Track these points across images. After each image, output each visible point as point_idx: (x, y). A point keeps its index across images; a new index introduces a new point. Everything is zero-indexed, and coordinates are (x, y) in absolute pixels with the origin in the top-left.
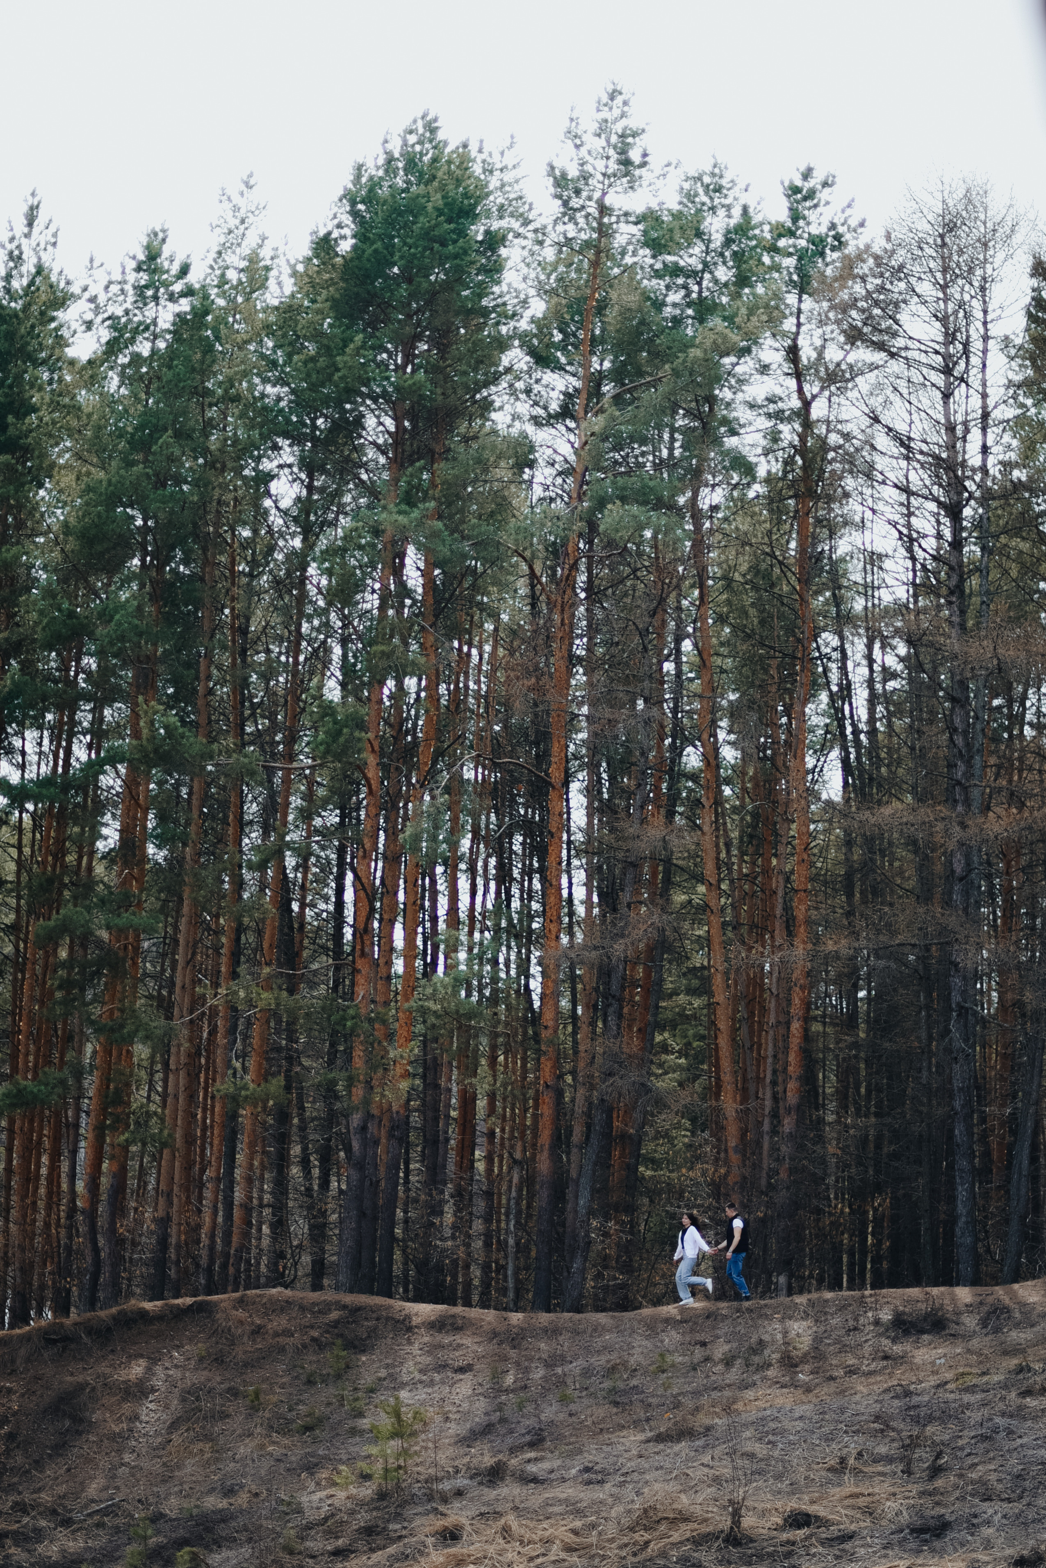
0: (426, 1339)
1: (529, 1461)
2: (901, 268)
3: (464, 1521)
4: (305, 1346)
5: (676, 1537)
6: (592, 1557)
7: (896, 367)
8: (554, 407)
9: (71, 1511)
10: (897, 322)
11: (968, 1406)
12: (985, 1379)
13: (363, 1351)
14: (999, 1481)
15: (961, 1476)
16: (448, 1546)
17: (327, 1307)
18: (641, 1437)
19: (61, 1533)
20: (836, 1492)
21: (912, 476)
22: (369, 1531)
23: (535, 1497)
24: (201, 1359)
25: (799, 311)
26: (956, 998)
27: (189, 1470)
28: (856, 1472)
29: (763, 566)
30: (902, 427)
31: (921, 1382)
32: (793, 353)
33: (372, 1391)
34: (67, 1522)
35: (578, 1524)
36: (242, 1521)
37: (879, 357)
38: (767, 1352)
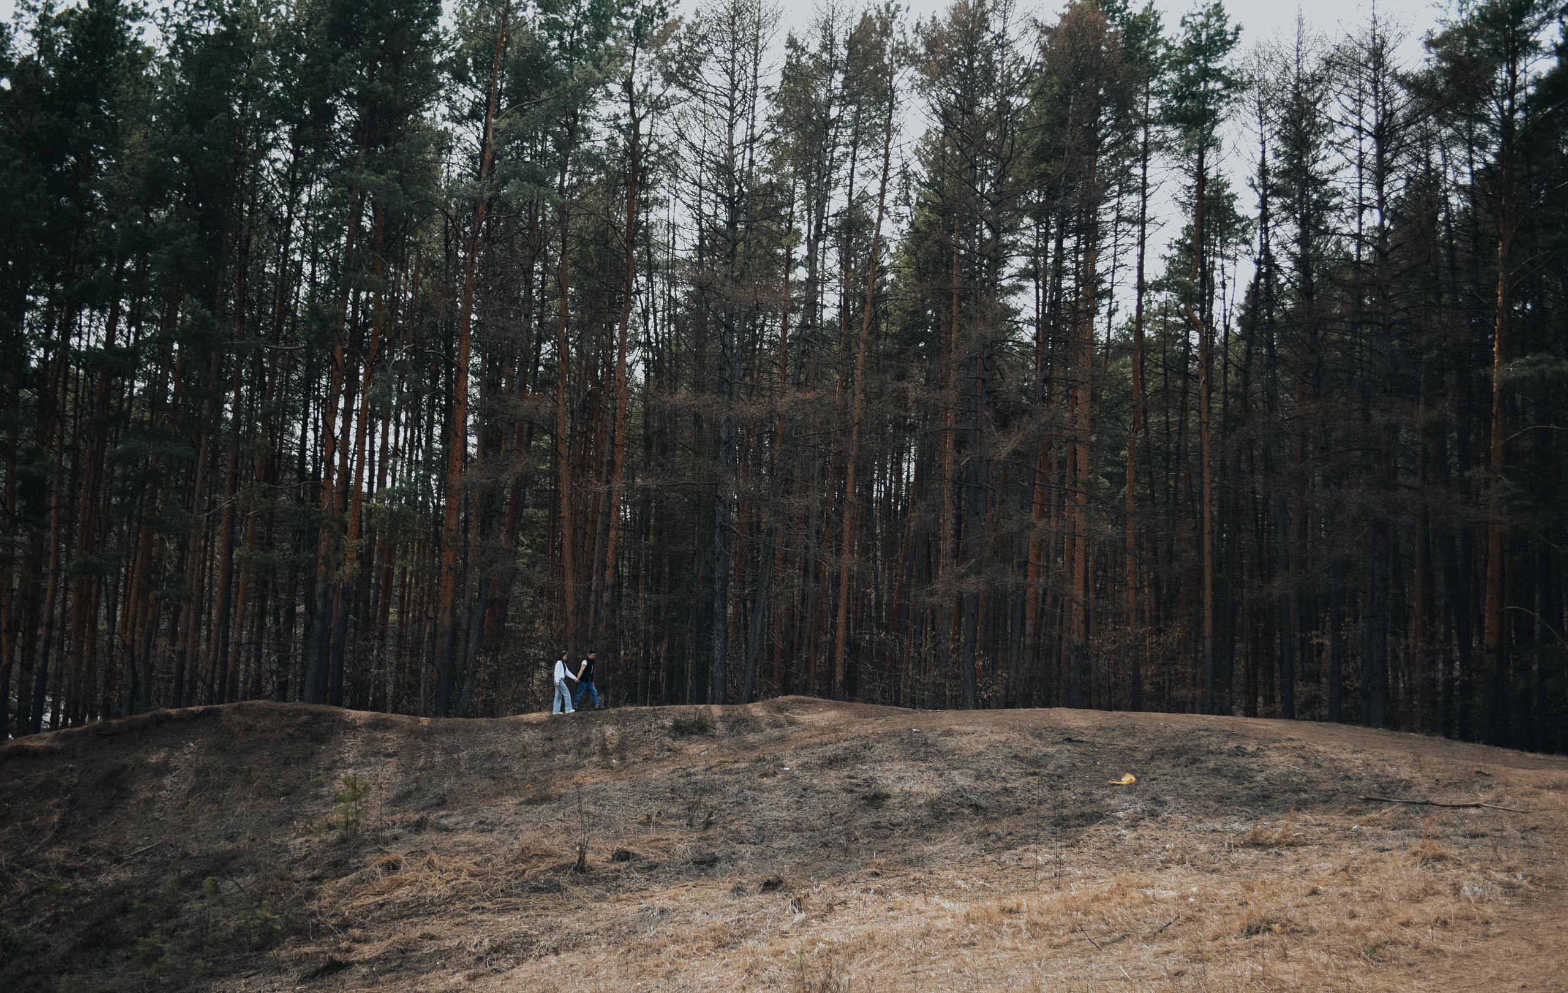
0: (366, 735)
1: (442, 817)
2: (705, 37)
3: (402, 857)
4: (283, 739)
5: (543, 867)
6: (488, 881)
7: (695, 101)
8: (466, 111)
9: (122, 852)
10: (699, 72)
11: (727, 783)
12: (737, 765)
13: (323, 743)
14: (749, 831)
15: (724, 828)
16: (390, 874)
17: (298, 713)
18: (515, 801)
19: (114, 867)
20: (644, 837)
21: (704, 177)
22: (336, 864)
23: (447, 841)
24: (210, 748)
25: (634, 58)
26: (719, 519)
27: (201, 823)
28: (657, 825)
29: (601, 228)
30: (698, 144)
31: (694, 767)
32: (628, 86)
33: (329, 769)
34: (118, 861)
35: (479, 859)
36: (246, 858)
37: (685, 94)
38: (592, 745)
